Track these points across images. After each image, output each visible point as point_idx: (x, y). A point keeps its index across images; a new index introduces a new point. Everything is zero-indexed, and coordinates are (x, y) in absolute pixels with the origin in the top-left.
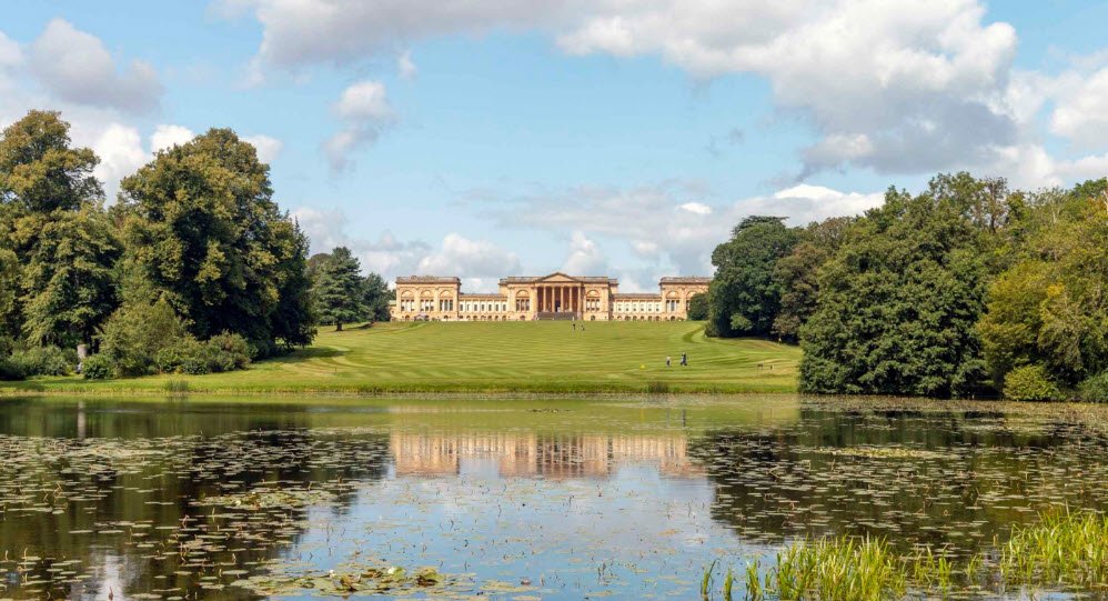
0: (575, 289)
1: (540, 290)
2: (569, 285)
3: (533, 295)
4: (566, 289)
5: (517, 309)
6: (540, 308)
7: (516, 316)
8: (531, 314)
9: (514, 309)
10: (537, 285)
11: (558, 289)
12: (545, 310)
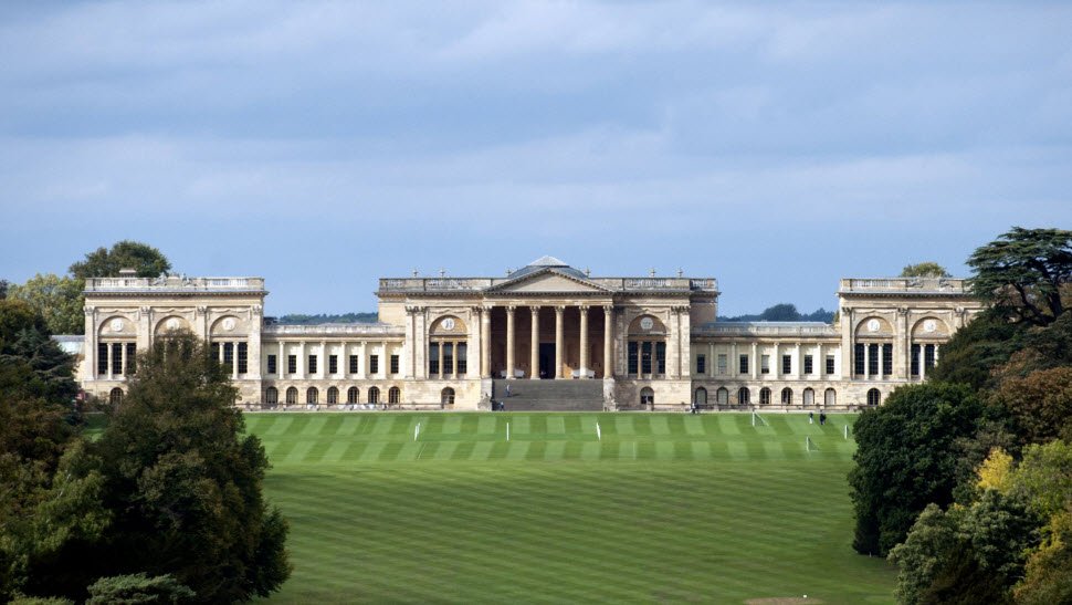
0: (596, 315)
1: (497, 316)
2: (579, 303)
3: (476, 334)
4: (572, 315)
5: (433, 369)
6: (496, 369)
7: (428, 395)
8: (473, 391)
9: (422, 371)
10: (489, 304)
11: (547, 315)
12: (509, 374)
